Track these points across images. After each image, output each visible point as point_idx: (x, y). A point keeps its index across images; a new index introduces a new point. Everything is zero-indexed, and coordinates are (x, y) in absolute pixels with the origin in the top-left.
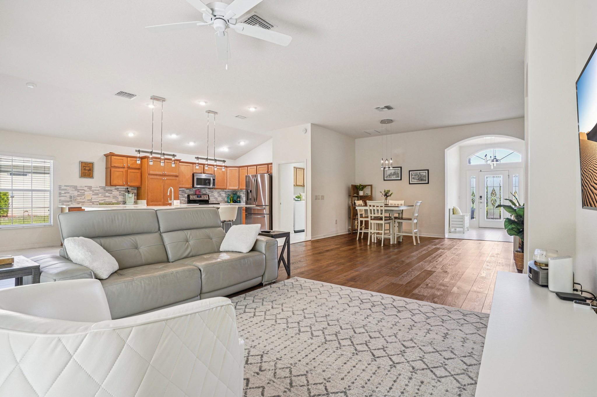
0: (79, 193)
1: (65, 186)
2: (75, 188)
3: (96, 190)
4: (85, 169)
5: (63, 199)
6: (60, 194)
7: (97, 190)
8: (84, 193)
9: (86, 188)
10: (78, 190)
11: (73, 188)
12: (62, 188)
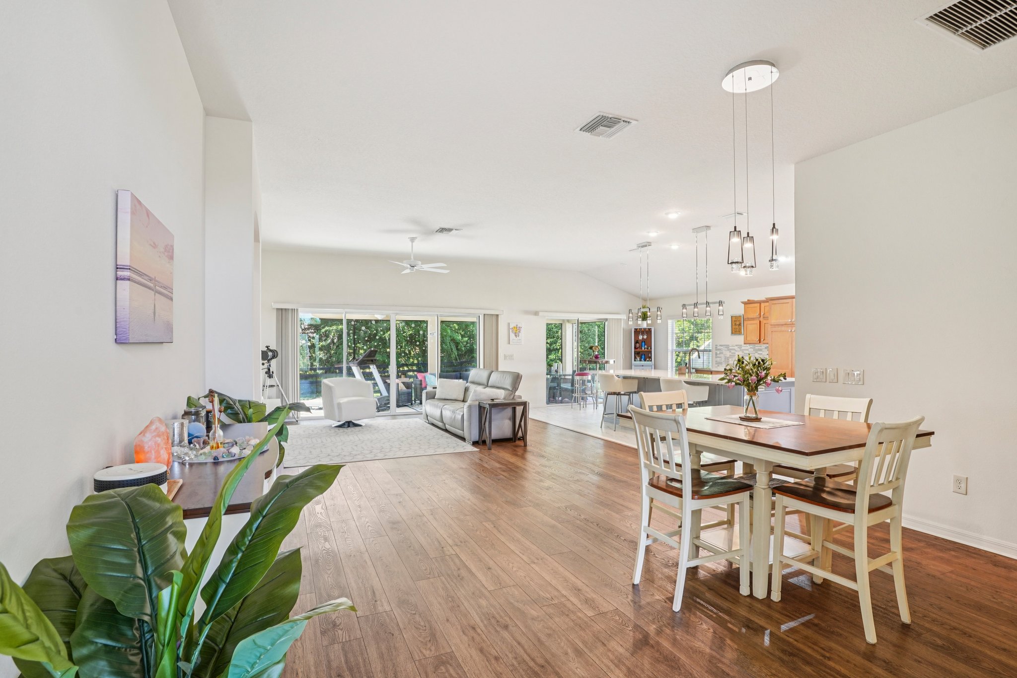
0: (731, 354)
1: (720, 345)
2: (727, 346)
3: (745, 350)
4: (736, 325)
5: (718, 359)
6: (716, 354)
7: (747, 350)
8: (735, 353)
9: (736, 348)
10: (730, 350)
11: (726, 347)
12: (718, 348)
